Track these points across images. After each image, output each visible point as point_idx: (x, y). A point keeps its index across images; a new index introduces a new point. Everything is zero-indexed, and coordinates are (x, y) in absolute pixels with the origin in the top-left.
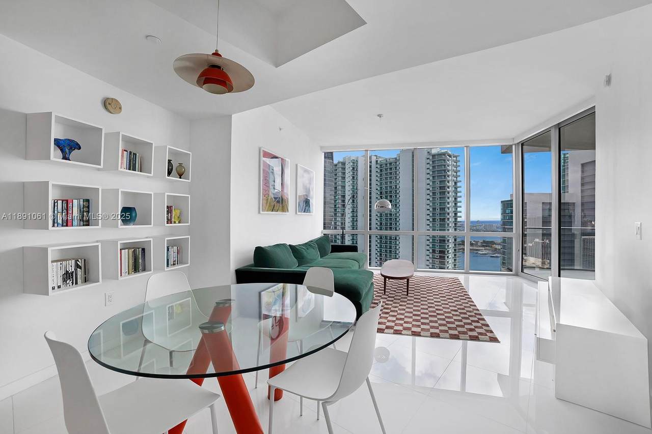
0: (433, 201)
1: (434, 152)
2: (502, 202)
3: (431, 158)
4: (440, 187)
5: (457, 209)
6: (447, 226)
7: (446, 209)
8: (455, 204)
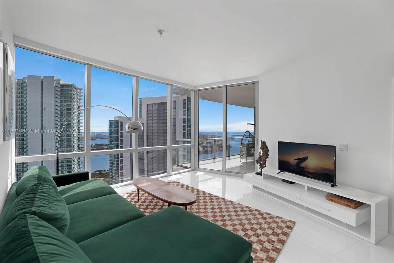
0: (61, 118)
1: (62, 82)
2: (109, 121)
3: (59, 86)
4: (67, 109)
5: (79, 124)
6: (72, 136)
7: (72, 124)
8: (79, 121)
